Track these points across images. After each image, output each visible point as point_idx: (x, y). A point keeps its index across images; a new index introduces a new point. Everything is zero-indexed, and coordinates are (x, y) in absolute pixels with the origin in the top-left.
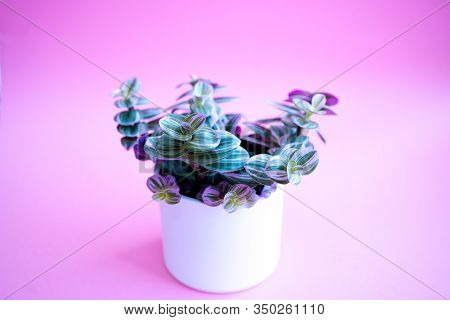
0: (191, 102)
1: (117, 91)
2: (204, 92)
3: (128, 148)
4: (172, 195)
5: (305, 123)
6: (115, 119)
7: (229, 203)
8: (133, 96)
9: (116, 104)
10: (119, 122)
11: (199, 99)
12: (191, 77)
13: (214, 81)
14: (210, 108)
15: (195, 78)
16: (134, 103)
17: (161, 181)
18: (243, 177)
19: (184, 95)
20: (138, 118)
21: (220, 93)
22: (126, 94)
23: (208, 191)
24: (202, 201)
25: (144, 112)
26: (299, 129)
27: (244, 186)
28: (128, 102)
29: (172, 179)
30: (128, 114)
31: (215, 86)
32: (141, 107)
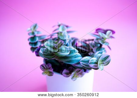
0: (58, 33)
1: (29, 29)
2: (63, 29)
3: (33, 52)
4: (50, 72)
5: (104, 43)
6: (28, 40)
7: (73, 77)
8: (36, 31)
9: (29, 34)
10: (30, 41)
11: (61, 33)
12: (58, 23)
13: (67, 25)
14: (65, 36)
15: (60, 23)
16: (36, 33)
17: (46, 66)
18: (79, 66)
19: (55, 30)
20: (37, 39)
21: (69, 29)
22: (33, 30)
23: (65, 71)
24: (62, 74)
25: (40, 37)
26: (101, 45)
27: (79, 69)
28: (33, 33)
29: (50, 66)
30: (33, 38)
31: (67, 27)
32: (39, 35)
